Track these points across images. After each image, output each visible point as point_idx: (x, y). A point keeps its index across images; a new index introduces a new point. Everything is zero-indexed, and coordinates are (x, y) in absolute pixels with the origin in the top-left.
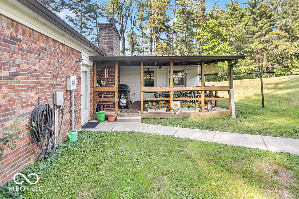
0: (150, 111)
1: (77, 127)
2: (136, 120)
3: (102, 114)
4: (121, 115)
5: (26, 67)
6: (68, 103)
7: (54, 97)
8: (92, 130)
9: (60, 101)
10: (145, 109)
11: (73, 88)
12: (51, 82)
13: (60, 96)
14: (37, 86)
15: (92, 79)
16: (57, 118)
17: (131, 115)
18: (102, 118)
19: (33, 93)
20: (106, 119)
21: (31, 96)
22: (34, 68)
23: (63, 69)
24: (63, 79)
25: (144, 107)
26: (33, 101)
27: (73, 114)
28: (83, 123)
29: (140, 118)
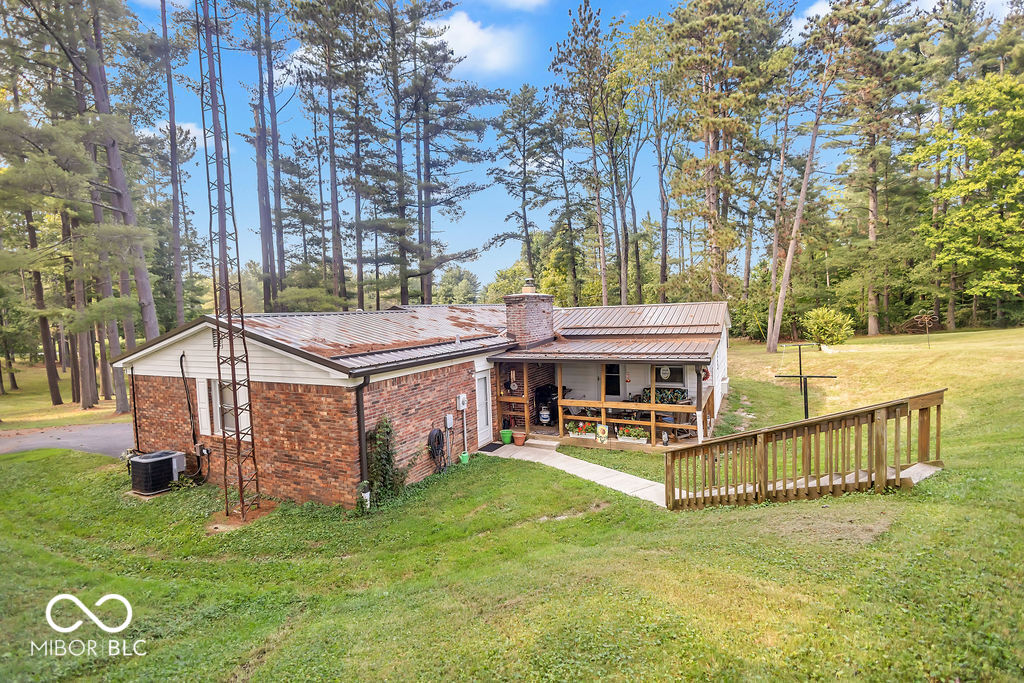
0: (571, 435)
1: (471, 449)
2: (549, 447)
3: (506, 434)
4: (534, 438)
5: (424, 401)
6: (459, 423)
7: (445, 420)
8: (488, 454)
9: (450, 423)
10: (566, 432)
11: (464, 407)
12: (442, 407)
13: (450, 418)
14: (432, 414)
15: (494, 385)
16: (448, 438)
17: (546, 439)
18: (508, 440)
19: (428, 420)
20: (513, 441)
21: (428, 423)
22: (429, 400)
23: (452, 390)
24: (453, 400)
25: (564, 428)
26: (429, 426)
27: (466, 435)
28: (480, 444)
29: (556, 444)
